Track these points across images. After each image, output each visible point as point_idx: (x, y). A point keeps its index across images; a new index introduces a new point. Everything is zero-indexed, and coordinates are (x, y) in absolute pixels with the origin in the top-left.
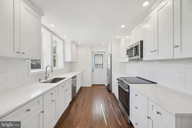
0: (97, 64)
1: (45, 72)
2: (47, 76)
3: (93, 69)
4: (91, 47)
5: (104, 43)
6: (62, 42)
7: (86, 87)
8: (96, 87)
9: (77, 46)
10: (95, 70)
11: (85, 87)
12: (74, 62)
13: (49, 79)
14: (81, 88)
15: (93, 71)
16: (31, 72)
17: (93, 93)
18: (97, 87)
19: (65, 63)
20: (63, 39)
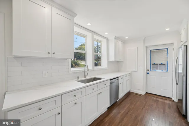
0: (156, 63)
1: (84, 71)
2: (86, 74)
3: (148, 70)
4: (144, 40)
5: (167, 29)
6: (105, 40)
7: (136, 94)
8: (153, 98)
9: (124, 42)
10: (152, 72)
11: (134, 93)
12: (120, 61)
13: (88, 78)
14: (129, 94)
15: (148, 73)
16: (71, 70)
17: (144, 107)
18: (155, 99)
19: (109, 62)
20: (107, 37)
